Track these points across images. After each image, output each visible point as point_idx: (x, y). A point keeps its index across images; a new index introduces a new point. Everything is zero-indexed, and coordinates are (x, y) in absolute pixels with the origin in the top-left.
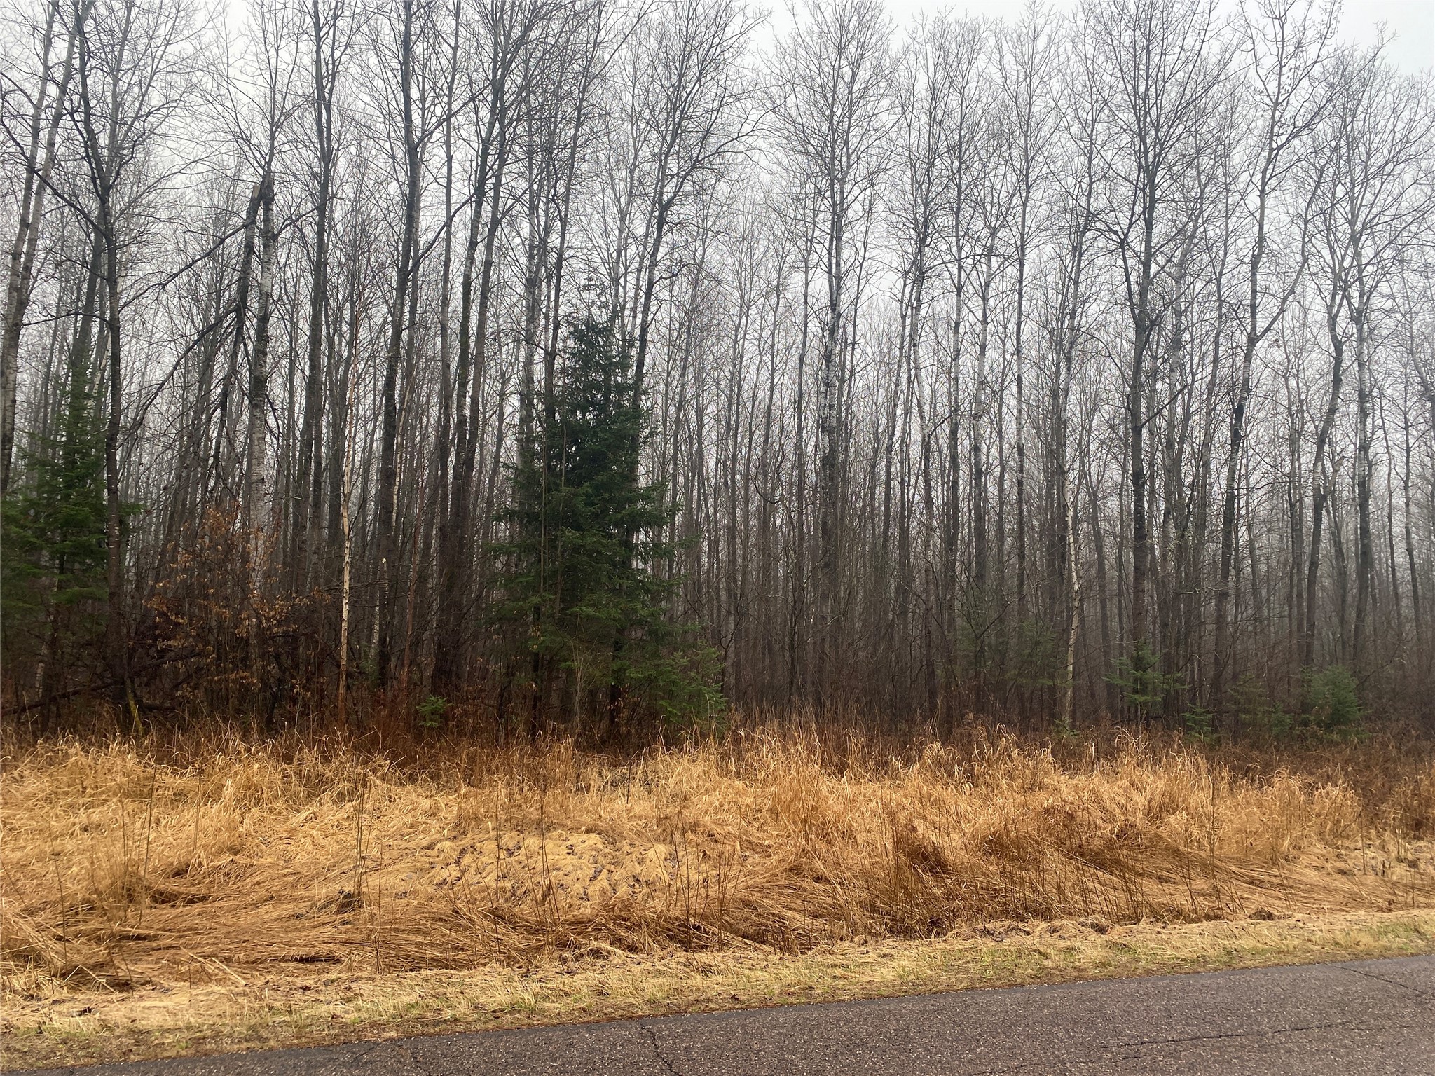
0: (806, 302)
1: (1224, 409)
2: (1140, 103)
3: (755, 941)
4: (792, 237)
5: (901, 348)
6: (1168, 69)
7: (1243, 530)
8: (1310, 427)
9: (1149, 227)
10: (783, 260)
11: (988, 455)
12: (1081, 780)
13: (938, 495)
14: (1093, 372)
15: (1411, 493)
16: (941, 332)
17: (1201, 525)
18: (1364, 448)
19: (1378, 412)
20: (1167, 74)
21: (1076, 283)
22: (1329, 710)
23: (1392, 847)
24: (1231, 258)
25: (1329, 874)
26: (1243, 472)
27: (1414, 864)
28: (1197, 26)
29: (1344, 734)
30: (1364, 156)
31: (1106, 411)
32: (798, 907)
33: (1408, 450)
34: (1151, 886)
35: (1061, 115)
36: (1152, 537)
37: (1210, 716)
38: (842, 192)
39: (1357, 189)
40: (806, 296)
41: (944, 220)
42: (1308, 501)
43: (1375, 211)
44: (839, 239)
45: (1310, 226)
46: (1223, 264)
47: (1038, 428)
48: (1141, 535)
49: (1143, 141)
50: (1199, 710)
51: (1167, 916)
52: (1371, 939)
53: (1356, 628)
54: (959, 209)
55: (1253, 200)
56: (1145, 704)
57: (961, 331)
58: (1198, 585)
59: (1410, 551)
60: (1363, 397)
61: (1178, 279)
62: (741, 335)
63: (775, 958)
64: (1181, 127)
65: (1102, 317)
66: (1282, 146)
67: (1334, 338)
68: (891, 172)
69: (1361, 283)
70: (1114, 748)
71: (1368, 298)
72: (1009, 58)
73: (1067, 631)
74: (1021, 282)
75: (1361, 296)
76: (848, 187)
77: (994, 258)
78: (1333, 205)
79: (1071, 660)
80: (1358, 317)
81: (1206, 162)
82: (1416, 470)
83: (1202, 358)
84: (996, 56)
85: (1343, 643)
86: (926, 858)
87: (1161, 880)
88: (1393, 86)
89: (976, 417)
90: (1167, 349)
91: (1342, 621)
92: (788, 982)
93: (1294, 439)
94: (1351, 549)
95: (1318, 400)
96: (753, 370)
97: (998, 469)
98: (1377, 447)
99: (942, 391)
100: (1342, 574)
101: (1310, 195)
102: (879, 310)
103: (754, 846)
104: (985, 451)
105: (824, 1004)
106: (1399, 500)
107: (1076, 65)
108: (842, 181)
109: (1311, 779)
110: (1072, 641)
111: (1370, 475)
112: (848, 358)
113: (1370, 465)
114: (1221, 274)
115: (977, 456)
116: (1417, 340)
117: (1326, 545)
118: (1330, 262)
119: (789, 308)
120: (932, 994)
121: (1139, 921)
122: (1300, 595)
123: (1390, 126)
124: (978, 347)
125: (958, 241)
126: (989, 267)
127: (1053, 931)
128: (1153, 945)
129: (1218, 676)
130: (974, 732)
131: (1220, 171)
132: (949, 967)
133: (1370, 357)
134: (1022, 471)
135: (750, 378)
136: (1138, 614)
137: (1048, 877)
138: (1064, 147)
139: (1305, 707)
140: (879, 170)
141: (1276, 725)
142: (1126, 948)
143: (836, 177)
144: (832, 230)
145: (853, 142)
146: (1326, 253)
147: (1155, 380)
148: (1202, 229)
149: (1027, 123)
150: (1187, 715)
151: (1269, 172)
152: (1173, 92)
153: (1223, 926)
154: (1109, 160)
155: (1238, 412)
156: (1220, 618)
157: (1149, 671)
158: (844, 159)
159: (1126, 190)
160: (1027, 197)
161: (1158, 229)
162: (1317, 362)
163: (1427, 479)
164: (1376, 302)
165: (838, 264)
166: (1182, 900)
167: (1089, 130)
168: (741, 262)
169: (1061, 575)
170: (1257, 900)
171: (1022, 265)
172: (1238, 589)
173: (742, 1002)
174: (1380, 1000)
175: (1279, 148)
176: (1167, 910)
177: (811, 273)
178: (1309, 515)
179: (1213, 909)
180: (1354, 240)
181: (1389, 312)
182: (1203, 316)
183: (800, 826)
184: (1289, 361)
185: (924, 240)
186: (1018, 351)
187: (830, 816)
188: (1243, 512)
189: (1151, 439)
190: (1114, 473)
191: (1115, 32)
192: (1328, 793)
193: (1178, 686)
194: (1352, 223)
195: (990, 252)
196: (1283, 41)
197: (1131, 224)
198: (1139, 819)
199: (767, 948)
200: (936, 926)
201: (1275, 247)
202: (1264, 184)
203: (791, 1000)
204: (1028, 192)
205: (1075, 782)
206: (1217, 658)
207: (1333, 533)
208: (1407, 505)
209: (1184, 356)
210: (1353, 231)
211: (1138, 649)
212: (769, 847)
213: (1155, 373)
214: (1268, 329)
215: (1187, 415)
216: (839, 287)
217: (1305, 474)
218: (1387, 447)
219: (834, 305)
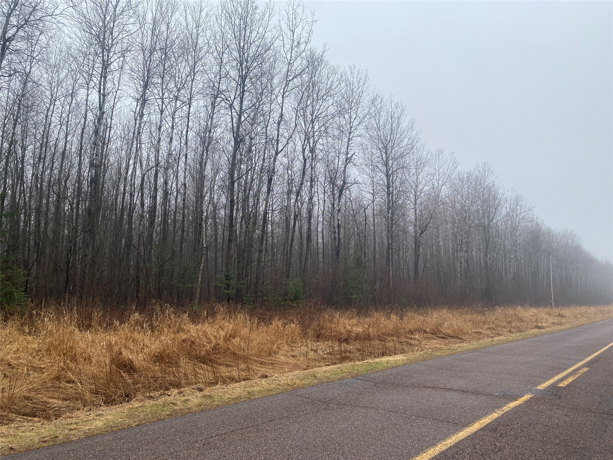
0: (87, 104)
1: (265, 178)
2: (241, 50)
3: (30, 416)
4: (81, 72)
5: (134, 133)
6: (252, 39)
7: (270, 226)
8: (294, 189)
9: (242, 102)
10: (75, 81)
11: (171, 186)
12: (199, 327)
13: (147, 202)
14: (217, 157)
15: (325, 216)
16: (153, 129)
17: (255, 223)
18: (311, 199)
19: (316, 186)
20: (252, 41)
21: (212, 119)
22: (293, 295)
23: (310, 345)
24: (271, 120)
25: (288, 357)
26: (271, 204)
27: (316, 351)
28: (263, 25)
29: (298, 303)
30: (317, 91)
31: (221, 174)
32: (57, 397)
33: (325, 201)
34: (223, 369)
35: (210, 47)
36: (236, 227)
37: (253, 298)
38: (108, 56)
39: (314, 103)
40: (87, 101)
41: (157, 80)
42: (292, 217)
43: (319, 112)
44: (105, 77)
45: (298, 113)
46: (268, 122)
47: (193, 177)
48: (231, 226)
49: (241, 65)
50: (249, 296)
51: (229, 381)
52: (299, 381)
53: (305, 264)
54: (164, 76)
55: (280, 99)
56: (228, 294)
57: (162, 130)
58: (252, 246)
59: (323, 237)
60: (312, 180)
61: (252, 125)
62: (50, 113)
63: (39, 424)
64: (256, 64)
65: (222, 135)
66: (291, 80)
67: (304, 157)
68: (133, 52)
69: (314, 138)
70: (215, 312)
71: (316, 144)
72: (189, 16)
73: (200, 263)
74: (189, 114)
75: (313, 143)
76: (112, 54)
77: (178, 101)
78: (306, 107)
79: (200, 276)
80: (312, 151)
81: (264, 80)
82: (326, 209)
83: (259, 158)
84: (184, 14)
85: (300, 270)
86: (125, 366)
87: (228, 366)
88: (328, 68)
89: (166, 169)
90: (246, 152)
91: (300, 262)
92: (44, 435)
93: (289, 192)
94: (305, 236)
95: (297, 180)
96: (56, 132)
97: (175, 193)
98: (315, 199)
99: (152, 156)
100: (302, 244)
101: (299, 101)
102: (124, 114)
103: (35, 369)
104: (170, 184)
105: (63, 443)
106: (321, 219)
107: (217, 28)
108: (109, 51)
109: (285, 321)
110: (201, 268)
111: (312, 209)
112: (108, 134)
113: (313, 205)
114: (267, 126)
115: (166, 186)
116: (329, 162)
117: (297, 233)
118: (304, 128)
119: (78, 105)
120: (120, 430)
121: (217, 384)
122: (287, 252)
123: (326, 82)
124: (169, 139)
125: (162, 90)
126: (176, 105)
127: (180, 393)
128: (221, 394)
129: (257, 282)
130: (155, 307)
131: (269, 85)
132: (130, 416)
133: (315, 166)
134: (185, 195)
135: (54, 135)
136: (229, 257)
137: (181, 370)
138: (210, 60)
139: (286, 294)
140: (127, 50)
141: (276, 301)
142: (210, 397)
143: (105, 48)
144: (102, 72)
145: (115, 34)
146: (303, 124)
147: (241, 164)
148: (261, 106)
149: (196, 46)
150: (244, 298)
151: (286, 89)
152: (253, 49)
153: (248, 383)
154: (228, 70)
155: (270, 180)
156: (259, 260)
157: (231, 280)
158: (110, 41)
159: (234, 84)
160: (194, 78)
161: (245, 103)
162: (298, 165)
163: (329, 212)
164: (318, 146)
165: (104, 89)
166: (235, 374)
167: (221, 56)
168: (52, 78)
169: (199, 240)
170: (263, 370)
171: (190, 107)
172: (266, 249)
173: (15, 450)
174: (300, 405)
175: (290, 81)
176: (228, 378)
177: (90, 90)
178: (292, 222)
179: (246, 376)
180: (312, 121)
181: (321, 150)
182: (260, 141)
183: (62, 356)
184: (289, 163)
185: (147, 87)
186: (186, 143)
187: (79, 351)
188: (270, 219)
189: (238, 187)
190: (223, 200)
191: (233, 18)
192: (290, 326)
193: (242, 286)
194: (312, 115)
195: (177, 98)
196: (293, 40)
197: (235, 98)
198: (221, 342)
199: (36, 419)
200: (128, 397)
201: (286, 119)
202: (284, 93)
203: (44, 445)
204: (194, 76)
205: (196, 328)
206: (257, 276)
207: (299, 229)
208: (323, 221)
209: (252, 156)
210: (312, 118)
211: (228, 271)
212: (44, 368)
213: (241, 161)
214: (282, 150)
215: (252, 180)
216: (104, 100)
217: (292, 207)
218: (318, 199)
219: (101, 108)
